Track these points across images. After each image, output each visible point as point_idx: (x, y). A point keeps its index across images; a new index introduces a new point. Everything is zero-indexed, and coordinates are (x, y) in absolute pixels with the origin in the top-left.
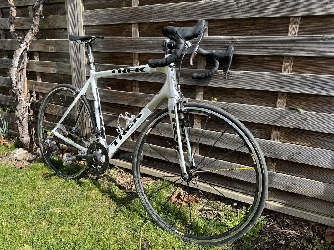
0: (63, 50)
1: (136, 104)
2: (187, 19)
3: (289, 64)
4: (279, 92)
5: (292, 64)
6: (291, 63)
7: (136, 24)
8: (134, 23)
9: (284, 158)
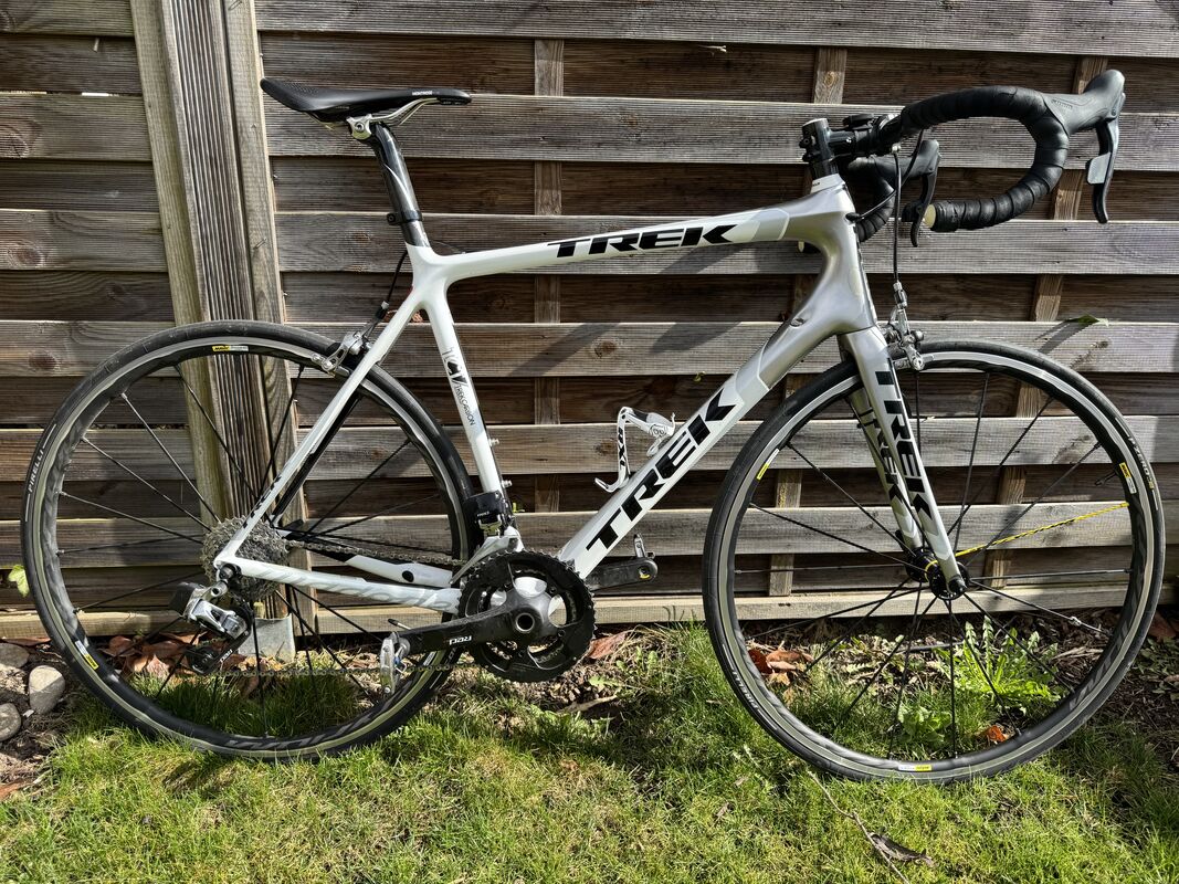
0: (98, 149)
1: (550, 367)
2: (775, 40)
3: (1072, 194)
4: (1044, 274)
5: (1080, 193)
6: (1078, 190)
7: (551, 44)
8: (543, 39)
9: (1047, 460)
